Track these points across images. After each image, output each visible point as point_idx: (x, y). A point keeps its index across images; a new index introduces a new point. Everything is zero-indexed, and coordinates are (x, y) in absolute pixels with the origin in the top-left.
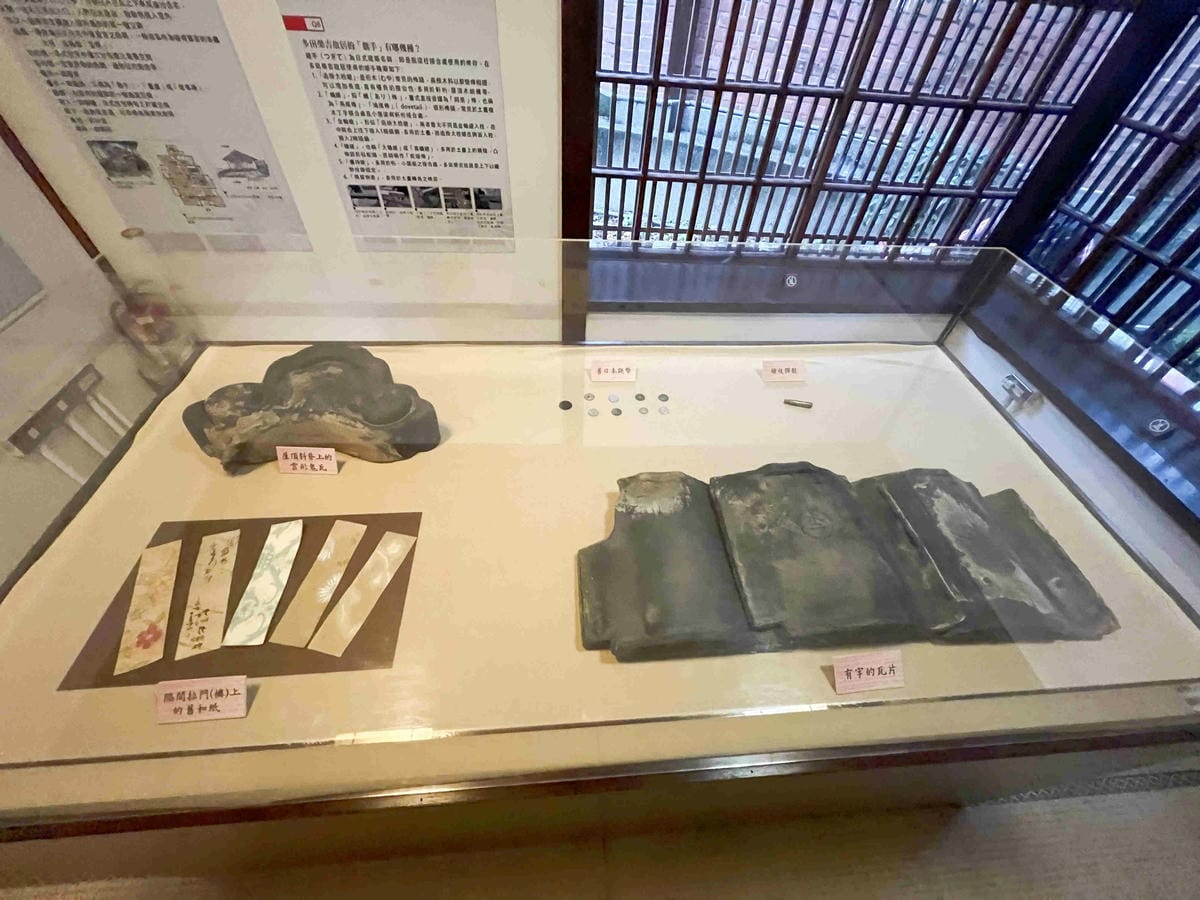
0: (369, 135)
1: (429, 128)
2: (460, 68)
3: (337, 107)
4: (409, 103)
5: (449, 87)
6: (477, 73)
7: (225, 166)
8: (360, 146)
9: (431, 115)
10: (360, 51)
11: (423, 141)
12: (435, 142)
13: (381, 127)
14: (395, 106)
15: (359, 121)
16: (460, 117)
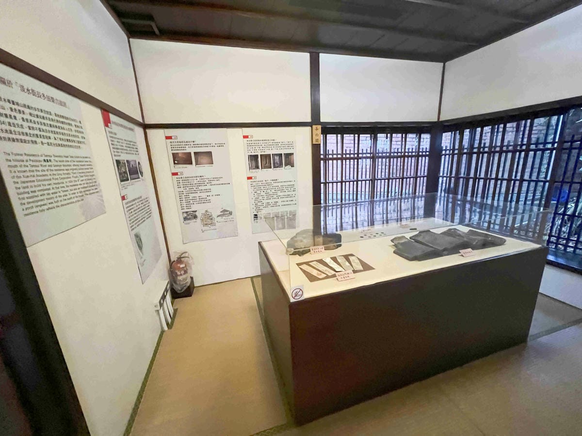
0: (263, 201)
1: (278, 197)
2: (288, 183)
3: (256, 195)
4: (274, 192)
5: (285, 187)
6: (291, 183)
7: (221, 214)
8: (260, 204)
9: (279, 193)
10: (264, 182)
11: (277, 200)
12: (280, 200)
13: (266, 198)
14: (271, 193)
15: (261, 198)
16: (286, 193)
